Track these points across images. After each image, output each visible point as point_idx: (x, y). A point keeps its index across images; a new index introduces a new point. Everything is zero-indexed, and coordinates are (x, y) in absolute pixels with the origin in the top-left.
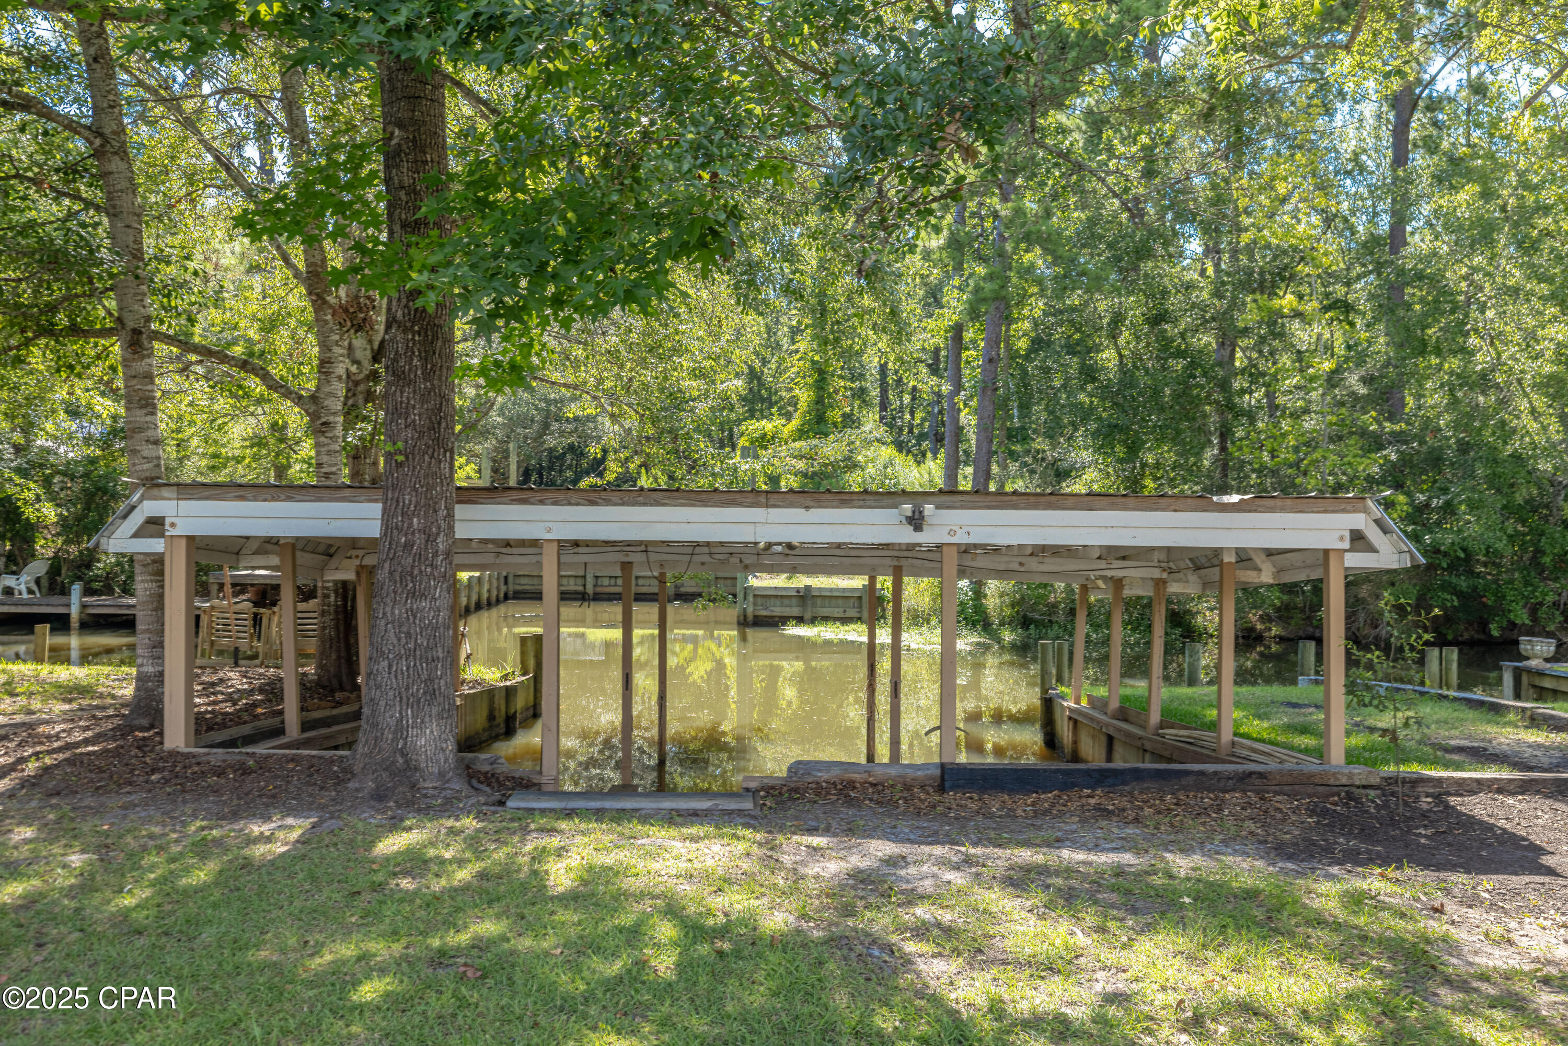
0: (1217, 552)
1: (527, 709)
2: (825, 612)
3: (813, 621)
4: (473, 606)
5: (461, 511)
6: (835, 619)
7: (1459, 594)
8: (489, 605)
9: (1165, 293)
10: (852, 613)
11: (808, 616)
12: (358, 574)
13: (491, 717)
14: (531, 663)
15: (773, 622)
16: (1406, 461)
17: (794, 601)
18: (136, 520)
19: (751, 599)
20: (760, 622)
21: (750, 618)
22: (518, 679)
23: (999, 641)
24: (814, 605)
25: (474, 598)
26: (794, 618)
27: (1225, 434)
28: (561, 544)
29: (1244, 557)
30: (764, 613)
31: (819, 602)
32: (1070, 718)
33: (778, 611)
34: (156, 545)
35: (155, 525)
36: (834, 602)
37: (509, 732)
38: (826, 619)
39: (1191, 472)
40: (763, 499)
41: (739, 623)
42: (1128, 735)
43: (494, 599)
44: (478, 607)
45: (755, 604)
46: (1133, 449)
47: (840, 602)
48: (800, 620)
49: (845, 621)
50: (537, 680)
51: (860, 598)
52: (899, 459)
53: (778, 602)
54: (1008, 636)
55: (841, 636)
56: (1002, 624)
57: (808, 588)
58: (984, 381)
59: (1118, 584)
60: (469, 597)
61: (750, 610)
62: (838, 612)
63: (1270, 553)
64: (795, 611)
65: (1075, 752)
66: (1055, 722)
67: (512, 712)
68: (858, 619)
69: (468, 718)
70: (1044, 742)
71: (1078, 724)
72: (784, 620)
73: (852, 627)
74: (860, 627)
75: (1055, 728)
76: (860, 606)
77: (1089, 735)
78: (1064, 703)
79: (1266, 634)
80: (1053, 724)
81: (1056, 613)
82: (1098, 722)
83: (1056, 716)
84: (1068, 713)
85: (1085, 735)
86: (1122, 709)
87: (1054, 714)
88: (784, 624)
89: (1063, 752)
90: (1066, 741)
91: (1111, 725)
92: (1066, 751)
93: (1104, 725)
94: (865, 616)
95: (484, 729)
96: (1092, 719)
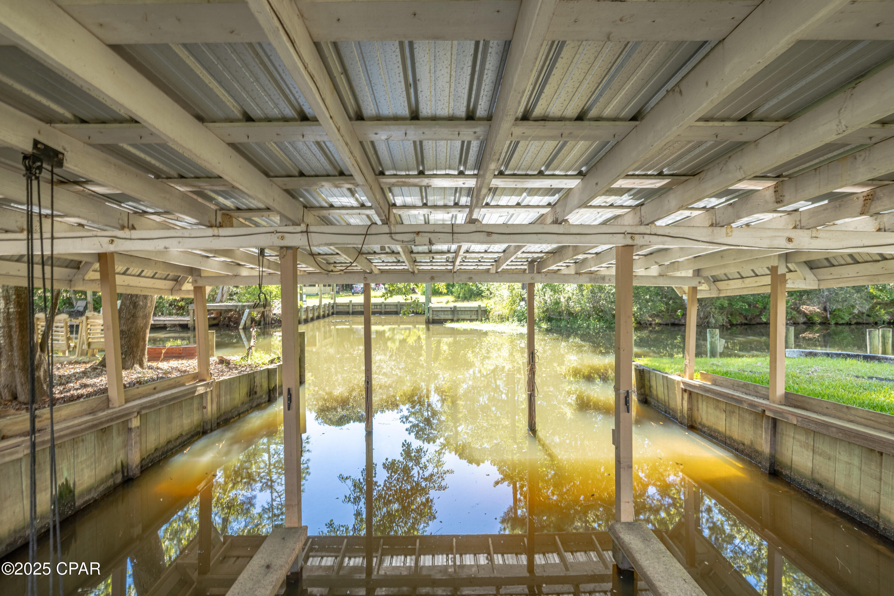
2: (463, 317)
3: (458, 321)
6: (467, 320)
8: (324, 317)
10: (474, 317)
11: (455, 319)
13: (252, 392)
15: (441, 322)
17: (449, 313)
19: (431, 312)
20: (435, 322)
21: (431, 320)
22: (281, 363)
24: (458, 314)
26: (450, 319)
30: (437, 318)
31: (460, 313)
32: (684, 390)
33: (442, 317)
36: (466, 313)
38: (463, 320)
41: (426, 322)
42: (806, 419)
43: (326, 315)
44: (318, 318)
45: (433, 314)
47: (469, 312)
48: (452, 320)
49: (471, 320)
51: (477, 311)
53: (443, 313)
55: (471, 327)
56: (540, 320)
57: (455, 307)
61: (431, 317)
62: (468, 317)
64: (450, 317)
65: (691, 417)
66: (650, 387)
67: (273, 386)
68: (477, 320)
69: (223, 399)
70: (639, 400)
71: (693, 396)
72: (446, 321)
73: (474, 323)
74: (478, 323)
75: (650, 391)
76: (477, 314)
77: (717, 408)
78: (669, 376)
79: (653, 322)
80: (647, 388)
81: (563, 315)
82: (752, 405)
83: (653, 383)
84: (682, 386)
85: (707, 406)
86: (787, 395)
87: (649, 381)
88: (446, 322)
89: (666, 412)
90: (679, 407)
91: (794, 414)
92: (679, 415)
93: (771, 410)
94: (480, 318)
95: (243, 404)
96: (739, 401)
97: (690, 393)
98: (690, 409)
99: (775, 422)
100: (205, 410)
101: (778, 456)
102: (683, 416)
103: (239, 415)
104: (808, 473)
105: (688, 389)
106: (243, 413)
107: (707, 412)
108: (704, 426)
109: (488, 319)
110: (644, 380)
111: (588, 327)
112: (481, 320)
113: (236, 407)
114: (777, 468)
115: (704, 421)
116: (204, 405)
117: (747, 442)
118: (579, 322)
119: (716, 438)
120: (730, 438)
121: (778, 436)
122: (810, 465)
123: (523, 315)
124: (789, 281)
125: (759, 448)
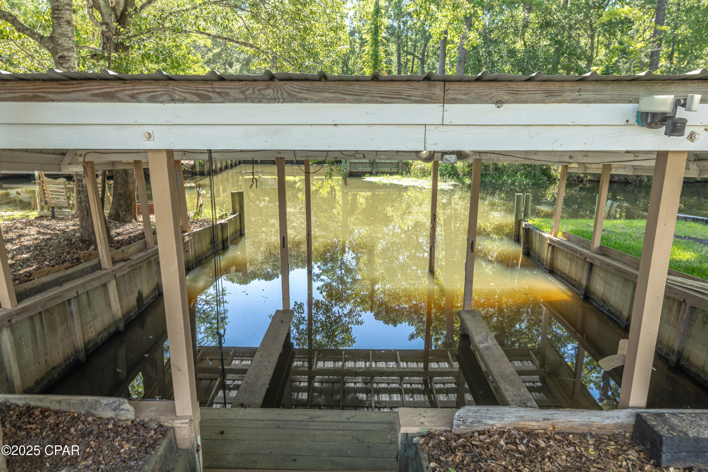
1: (236, 232)
2: (382, 170)
3: (377, 174)
4: (223, 168)
6: (387, 173)
8: (232, 166)
10: (394, 170)
11: (374, 172)
12: (85, 168)
13: (213, 242)
14: (237, 207)
15: (359, 175)
17: (368, 165)
20: (352, 175)
21: (348, 173)
22: (230, 217)
23: (463, 183)
24: (377, 167)
25: (224, 164)
26: (368, 173)
30: (355, 170)
31: (379, 165)
32: (550, 245)
33: (360, 169)
36: (386, 165)
37: (225, 248)
38: (383, 173)
40: (438, 90)
41: (343, 175)
42: (602, 262)
43: (234, 164)
44: (226, 168)
45: (350, 166)
47: (389, 165)
48: (371, 174)
49: (391, 174)
50: (241, 217)
51: (398, 163)
53: (361, 166)
54: (468, 181)
55: (391, 182)
56: (464, 175)
58: (460, 58)
60: (221, 164)
61: (348, 169)
62: (388, 170)
64: (369, 169)
65: (552, 264)
66: (532, 242)
67: (226, 237)
68: (397, 173)
69: (196, 246)
70: (523, 253)
71: (555, 249)
72: (363, 174)
73: (395, 177)
74: (398, 177)
75: (532, 246)
76: (398, 167)
77: (566, 257)
78: (544, 234)
79: (585, 179)
80: (530, 243)
81: (489, 170)
82: (582, 254)
83: (534, 240)
84: (548, 242)
85: (562, 256)
86: (601, 247)
87: (532, 238)
88: (364, 176)
89: (539, 261)
90: (545, 257)
91: (598, 259)
92: (545, 263)
93: (589, 257)
94: (400, 171)
95: (208, 250)
96: (575, 251)
97: (553, 247)
98: (552, 259)
99: (591, 266)
100: (188, 253)
101: (590, 287)
102: (547, 263)
103: (206, 258)
104: (600, 295)
105: (552, 243)
106: (208, 256)
107: (561, 260)
108: (558, 270)
109: (409, 172)
110: (529, 237)
111: (513, 184)
112: (402, 174)
113: (204, 253)
114: (589, 294)
115: (559, 267)
116: (187, 249)
117: (578, 279)
118: (505, 178)
119: (563, 278)
120: (570, 278)
121: (592, 274)
122: (602, 290)
123: (446, 169)
124: (613, 169)
125: (582, 283)
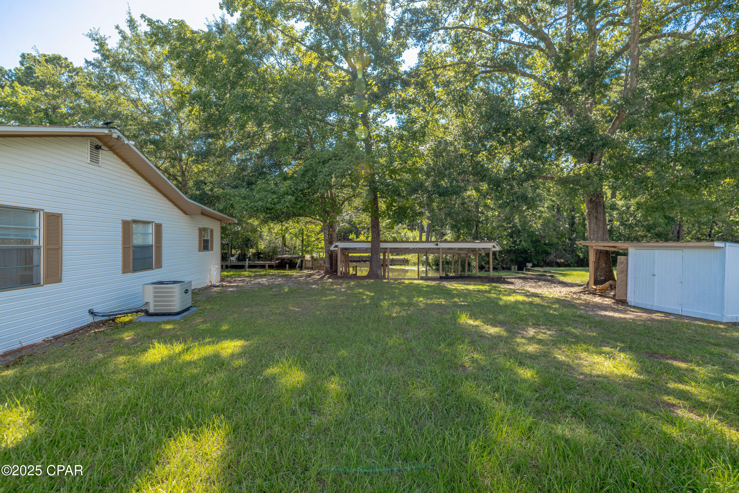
0: (475, 249)
3: (394, 265)
5: (381, 244)
6: (399, 265)
7: (523, 258)
9: (464, 199)
10: (402, 263)
16: (512, 232)
18: (334, 245)
27: (477, 226)
28: (390, 248)
29: (479, 249)
34: (336, 249)
35: (336, 246)
38: (397, 265)
39: (470, 234)
46: (458, 230)
47: (399, 261)
52: (408, 231)
54: (434, 268)
59: (460, 254)
62: (399, 263)
63: (483, 249)
